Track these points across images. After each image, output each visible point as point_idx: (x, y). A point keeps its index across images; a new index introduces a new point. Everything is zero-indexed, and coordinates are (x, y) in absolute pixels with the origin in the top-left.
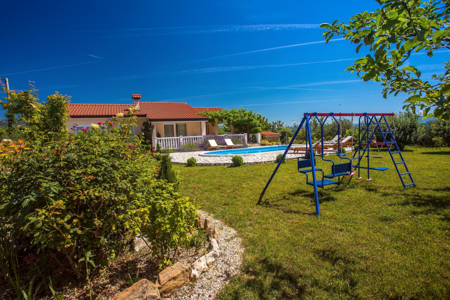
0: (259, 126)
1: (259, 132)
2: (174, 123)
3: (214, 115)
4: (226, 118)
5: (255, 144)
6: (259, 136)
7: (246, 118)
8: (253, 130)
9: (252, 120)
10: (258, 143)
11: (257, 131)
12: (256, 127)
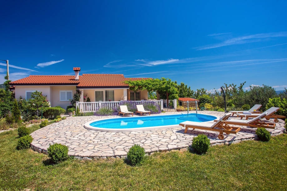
0: (176, 93)
1: (176, 98)
2: (104, 90)
3: (135, 83)
4: (146, 86)
5: (171, 110)
6: (175, 102)
7: (164, 86)
8: (170, 96)
9: (170, 88)
10: (174, 109)
11: (174, 98)
12: (174, 94)
